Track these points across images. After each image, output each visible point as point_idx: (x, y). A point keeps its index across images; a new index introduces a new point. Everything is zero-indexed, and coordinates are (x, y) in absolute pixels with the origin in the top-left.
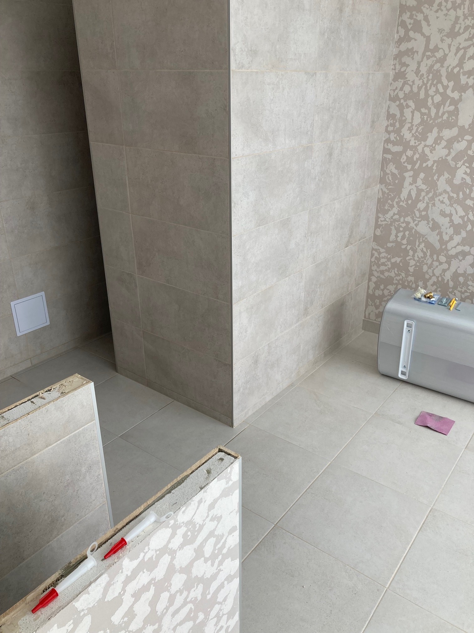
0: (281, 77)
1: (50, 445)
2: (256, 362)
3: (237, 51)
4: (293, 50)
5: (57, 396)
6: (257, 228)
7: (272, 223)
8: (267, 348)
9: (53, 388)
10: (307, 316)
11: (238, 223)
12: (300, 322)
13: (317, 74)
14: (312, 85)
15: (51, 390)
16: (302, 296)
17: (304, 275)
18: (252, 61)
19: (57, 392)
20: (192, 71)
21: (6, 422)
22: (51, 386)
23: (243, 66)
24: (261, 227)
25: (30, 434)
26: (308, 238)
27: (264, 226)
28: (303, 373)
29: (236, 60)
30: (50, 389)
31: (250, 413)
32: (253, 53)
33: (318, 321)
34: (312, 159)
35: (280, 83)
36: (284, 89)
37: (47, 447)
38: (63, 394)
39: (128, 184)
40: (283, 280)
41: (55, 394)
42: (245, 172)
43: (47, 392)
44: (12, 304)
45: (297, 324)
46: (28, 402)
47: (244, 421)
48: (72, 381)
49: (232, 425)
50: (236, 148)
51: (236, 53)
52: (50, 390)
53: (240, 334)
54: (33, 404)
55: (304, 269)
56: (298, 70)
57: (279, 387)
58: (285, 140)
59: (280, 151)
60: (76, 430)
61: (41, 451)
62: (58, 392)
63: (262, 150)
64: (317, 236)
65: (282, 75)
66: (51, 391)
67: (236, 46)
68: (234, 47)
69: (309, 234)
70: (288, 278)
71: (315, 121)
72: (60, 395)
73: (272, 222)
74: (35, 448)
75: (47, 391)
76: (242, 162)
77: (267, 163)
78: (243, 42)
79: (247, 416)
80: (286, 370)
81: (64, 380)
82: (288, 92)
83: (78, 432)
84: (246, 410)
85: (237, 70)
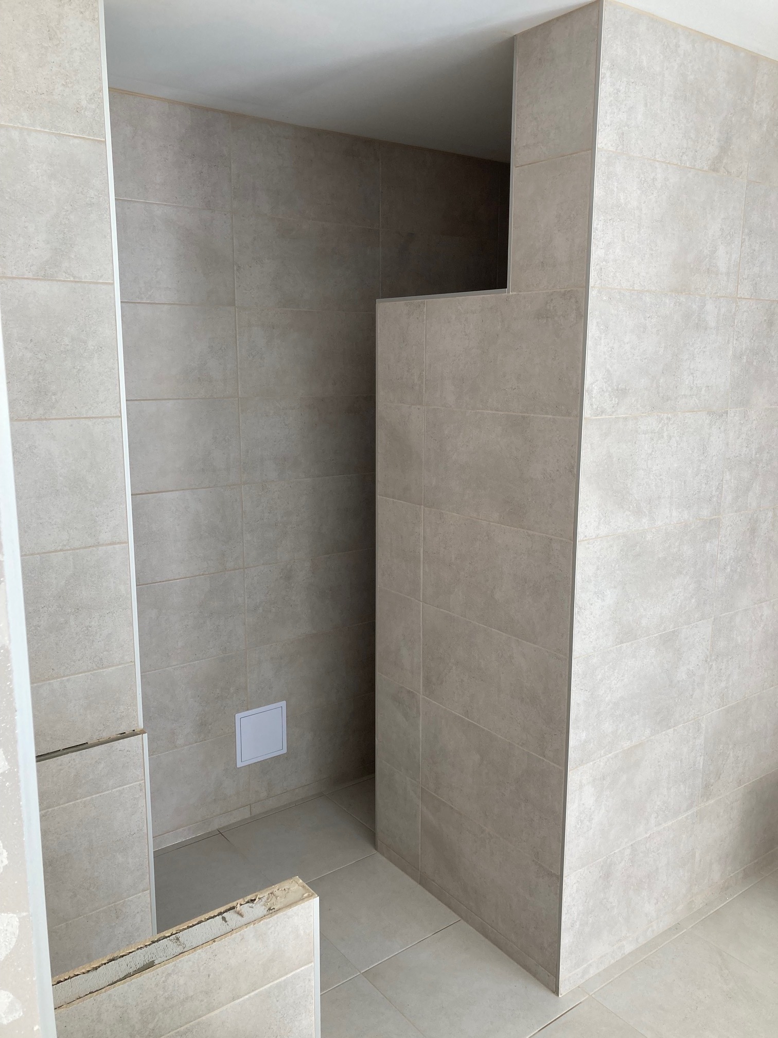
0: (666, 421)
1: (239, 997)
2: (607, 876)
3: (595, 392)
4: (687, 383)
5: (261, 914)
6: (619, 646)
7: (646, 638)
8: (628, 851)
9: (258, 898)
10: (708, 799)
11: (585, 639)
12: (695, 809)
13: (729, 413)
14: (720, 428)
15: (255, 900)
16: (699, 763)
17: (703, 725)
18: (618, 404)
19: (262, 905)
20: (527, 415)
21: (180, 950)
22: (256, 894)
23: (602, 412)
24: (625, 644)
25: (212, 974)
26: (711, 664)
27: (630, 643)
28: (701, 906)
29: (591, 405)
30: (253, 899)
31: (593, 972)
32: (621, 392)
33: (732, 809)
34: (720, 539)
35: (665, 430)
36: (670, 437)
37: (234, 999)
38: (271, 911)
39: (422, 559)
40: (664, 732)
41: (259, 909)
42: (599, 561)
43: (248, 904)
44: (238, 716)
45: (690, 813)
46: (217, 917)
47: (579, 987)
48: (289, 889)
49: (556, 991)
50: (586, 526)
51: (593, 395)
52: (253, 901)
53: (580, 824)
54: (224, 922)
55: (704, 716)
56: (695, 410)
57: (650, 929)
58: (670, 512)
59: (662, 528)
60: (283, 976)
61: (223, 1005)
62: (264, 907)
63: (631, 528)
64: (728, 661)
65: (669, 419)
66: (255, 902)
67: (593, 386)
68: (591, 388)
69: (713, 658)
70: (672, 729)
71: (724, 482)
72: (265, 912)
73: (644, 637)
74: (214, 1000)
75: (248, 902)
76: (595, 547)
77: (638, 547)
78: (605, 380)
79: (587, 977)
80: (666, 898)
81: (277, 886)
82: (677, 442)
83: (285, 980)
84: (585, 966)
85: (594, 418)
